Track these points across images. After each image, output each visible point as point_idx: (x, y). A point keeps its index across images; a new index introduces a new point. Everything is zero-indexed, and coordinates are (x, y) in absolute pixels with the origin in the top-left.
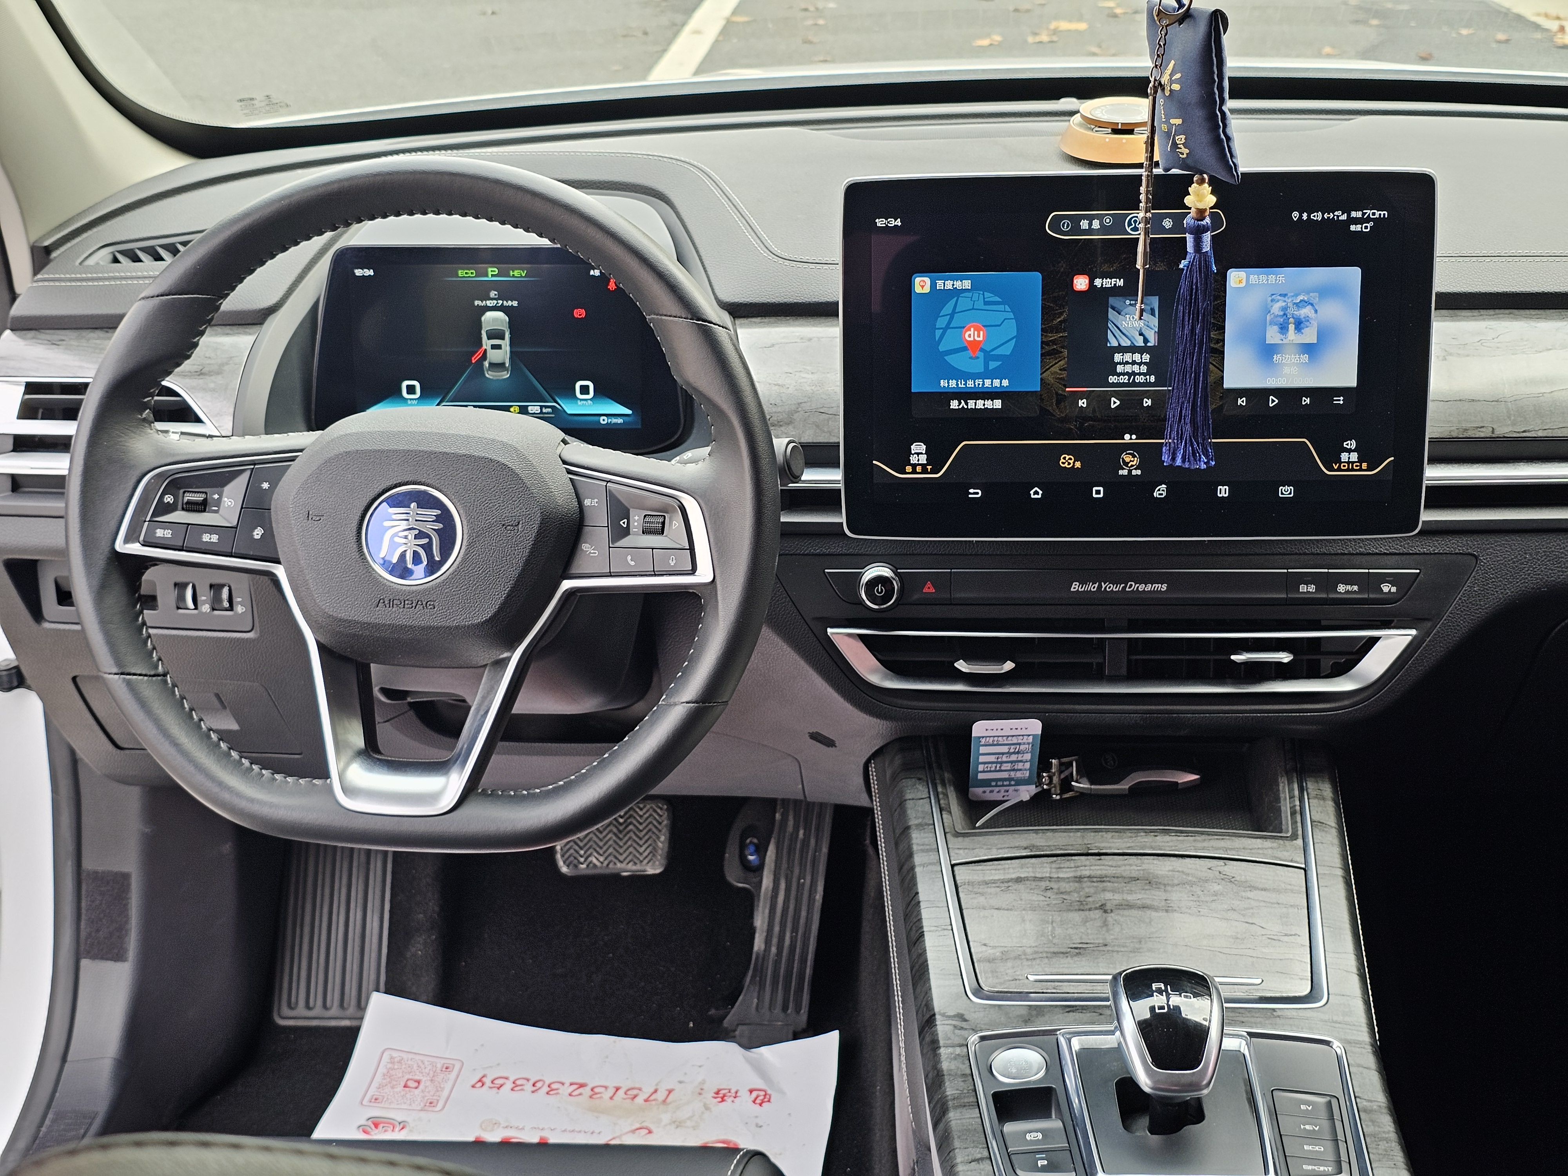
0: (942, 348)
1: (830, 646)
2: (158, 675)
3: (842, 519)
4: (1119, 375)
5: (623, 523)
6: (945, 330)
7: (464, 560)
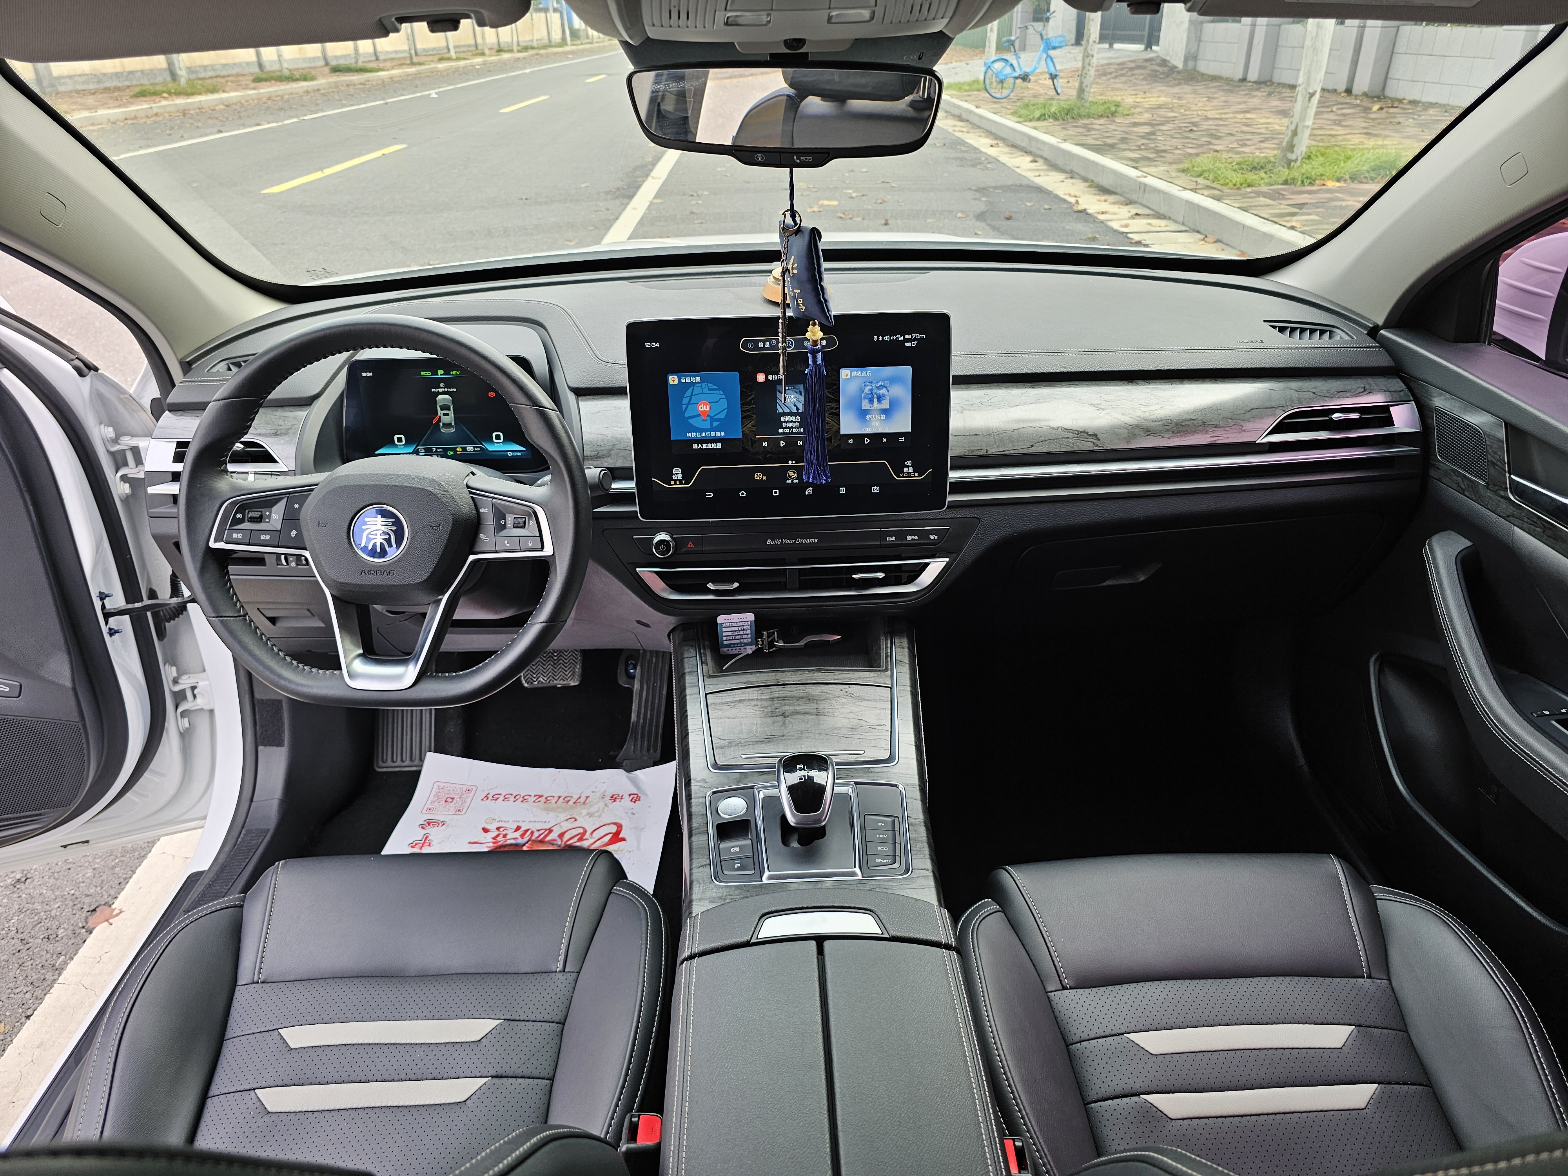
0: (686, 415)
1: (638, 579)
2: (241, 616)
3: (637, 509)
4: (784, 428)
5: (502, 522)
6: (688, 405)
7: (409, 547)
